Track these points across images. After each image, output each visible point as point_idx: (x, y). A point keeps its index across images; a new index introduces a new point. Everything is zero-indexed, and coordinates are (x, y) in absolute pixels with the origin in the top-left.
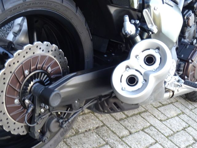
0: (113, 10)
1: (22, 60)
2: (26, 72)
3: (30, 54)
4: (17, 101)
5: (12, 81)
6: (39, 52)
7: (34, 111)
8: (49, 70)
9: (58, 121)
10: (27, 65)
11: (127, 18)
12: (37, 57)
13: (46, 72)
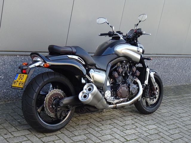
0: (77, 77)
1: (51, 94)
2: (53, 98)
3: (53, 93)
4: (51, 106)
5: (49, 100)
6: (55, 92)
7: (56, 109)
8: (59, 97)
9: (64, 112)
10: (52, 96)
11: (82, 78)
12: (55, 93)
13: (59, 98)
